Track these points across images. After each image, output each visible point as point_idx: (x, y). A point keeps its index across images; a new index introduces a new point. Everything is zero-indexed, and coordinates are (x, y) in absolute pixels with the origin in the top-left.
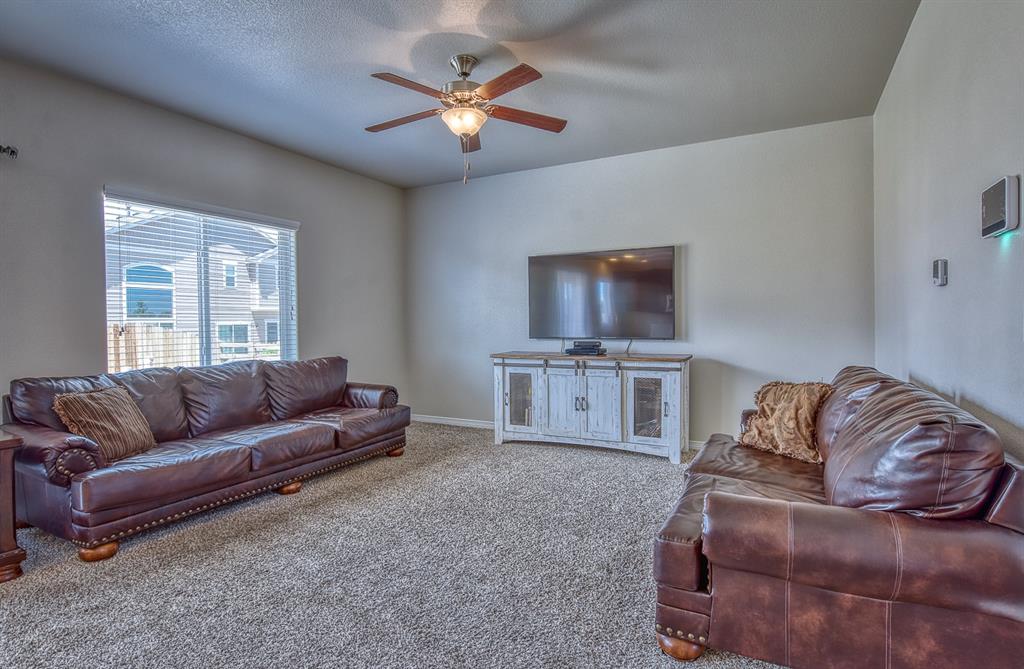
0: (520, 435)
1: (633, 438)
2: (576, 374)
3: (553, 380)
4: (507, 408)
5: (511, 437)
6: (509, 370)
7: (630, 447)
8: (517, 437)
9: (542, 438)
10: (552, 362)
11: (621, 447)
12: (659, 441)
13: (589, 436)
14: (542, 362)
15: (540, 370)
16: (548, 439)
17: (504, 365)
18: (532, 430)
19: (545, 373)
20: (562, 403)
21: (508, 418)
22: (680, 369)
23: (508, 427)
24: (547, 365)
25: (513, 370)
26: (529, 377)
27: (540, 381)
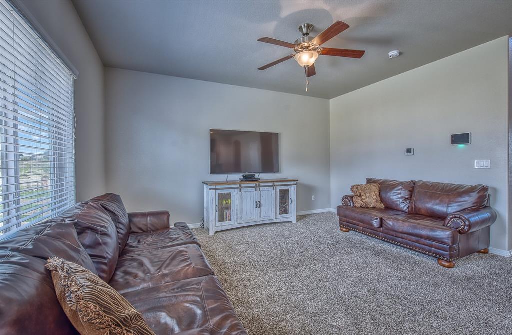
0: (226, 227)
1: (279, 216)
2: (256, 190)
3: (244, 194)
4: (218, 213)
5: (220, 229)
6: (218, 192)
7: (278, 221)
8: (224, 228)
9: (238, 226)
10: (243, 186)
11: (275, 221)
12: (288, 215)
15: (237, 191)
16: (241, 226)
18: (231, 223)
19: (240, 191)
20: (249, 205)
21: (217, 219)
22: (296, 184)
23: (218, 224)
24: (241, 187)
25: (220, 192)
26: (230, 194)
27: (236, 195)
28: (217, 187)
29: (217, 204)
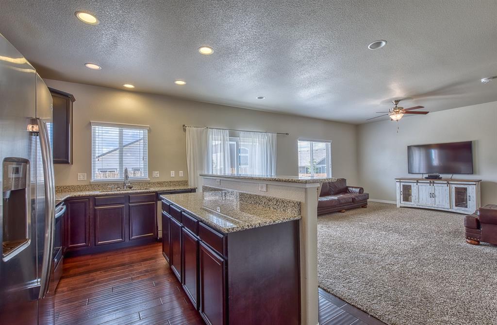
1: (455, 208)
2: (430, 185)
3: (420, 187)
4: (402, 196)
5: (404, 205)
6: (402, 184)
7: (453, 210)
9: (416, 206)
10: (420, 181)
11: (450, 210)
12: (467, 209)
13: (436, 206)
14: (416, 181)
15: (415, 184)
16: (418, 207)
17: (400, 182)
18: (412, 203)
19: (417, 185)
20: (424, 195)
21: (402, 199)
22: (475, 185)
23: (402, 202)
24: (418, 182)
25: (404, 184)
26: (411, 186)
27: (415, 188)
28: (401, 181)
29: (402, 190)
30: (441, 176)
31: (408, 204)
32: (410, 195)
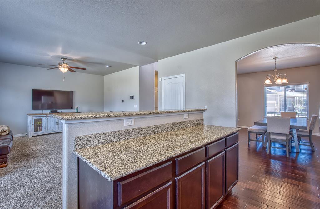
3: (49, 119)
4: (33, 128)
5: (35, 135)
6: (34, 118)
8: (37, 135)
9: (46, 133)
10: (48, 115)
13: (59, 130)
14: (46, 115)
15: (45, 117)
18: (42, 132)
19: (47, 118)
20: (52, 124)
23: (34, 132)
24: (47, 116)
25: (35, 118)
26: (41, 119)
27: (45, 120)
28: (33, 116)
29: (33, 123)
30: (59, 111)
31: (39, 133)
32: (40, 126)
